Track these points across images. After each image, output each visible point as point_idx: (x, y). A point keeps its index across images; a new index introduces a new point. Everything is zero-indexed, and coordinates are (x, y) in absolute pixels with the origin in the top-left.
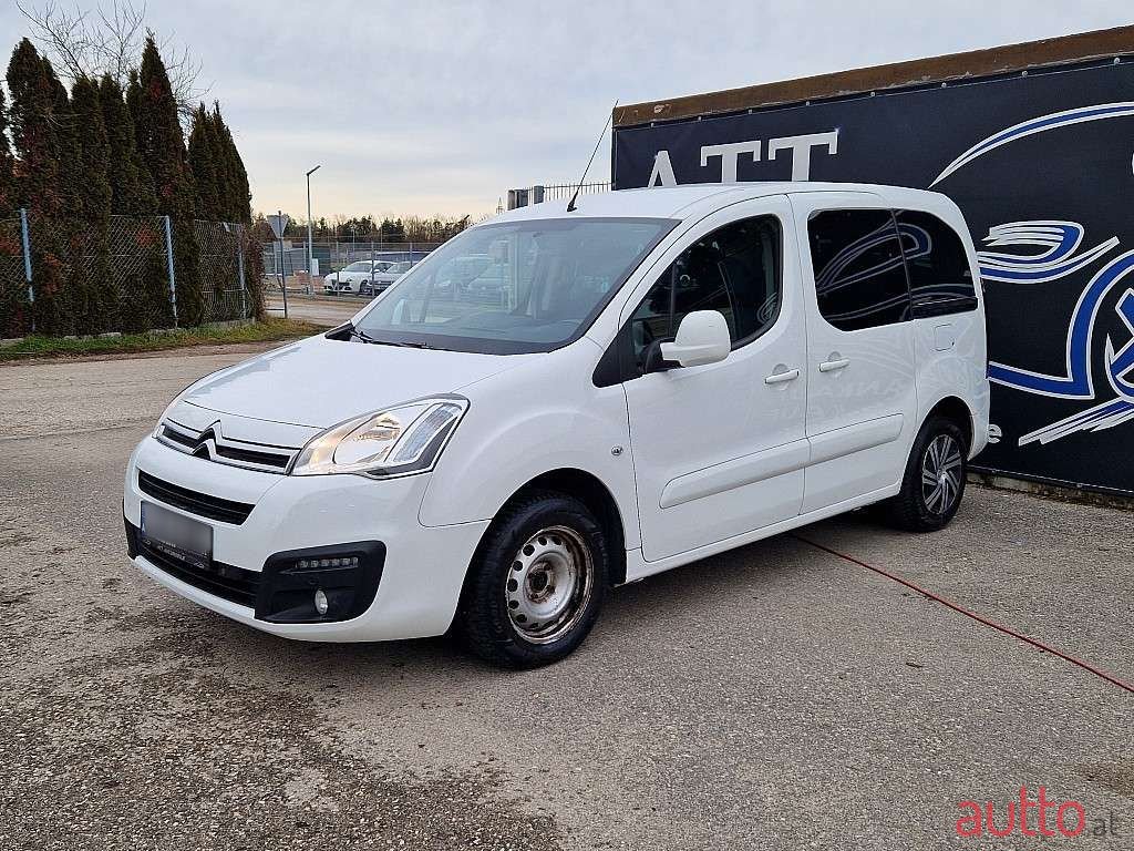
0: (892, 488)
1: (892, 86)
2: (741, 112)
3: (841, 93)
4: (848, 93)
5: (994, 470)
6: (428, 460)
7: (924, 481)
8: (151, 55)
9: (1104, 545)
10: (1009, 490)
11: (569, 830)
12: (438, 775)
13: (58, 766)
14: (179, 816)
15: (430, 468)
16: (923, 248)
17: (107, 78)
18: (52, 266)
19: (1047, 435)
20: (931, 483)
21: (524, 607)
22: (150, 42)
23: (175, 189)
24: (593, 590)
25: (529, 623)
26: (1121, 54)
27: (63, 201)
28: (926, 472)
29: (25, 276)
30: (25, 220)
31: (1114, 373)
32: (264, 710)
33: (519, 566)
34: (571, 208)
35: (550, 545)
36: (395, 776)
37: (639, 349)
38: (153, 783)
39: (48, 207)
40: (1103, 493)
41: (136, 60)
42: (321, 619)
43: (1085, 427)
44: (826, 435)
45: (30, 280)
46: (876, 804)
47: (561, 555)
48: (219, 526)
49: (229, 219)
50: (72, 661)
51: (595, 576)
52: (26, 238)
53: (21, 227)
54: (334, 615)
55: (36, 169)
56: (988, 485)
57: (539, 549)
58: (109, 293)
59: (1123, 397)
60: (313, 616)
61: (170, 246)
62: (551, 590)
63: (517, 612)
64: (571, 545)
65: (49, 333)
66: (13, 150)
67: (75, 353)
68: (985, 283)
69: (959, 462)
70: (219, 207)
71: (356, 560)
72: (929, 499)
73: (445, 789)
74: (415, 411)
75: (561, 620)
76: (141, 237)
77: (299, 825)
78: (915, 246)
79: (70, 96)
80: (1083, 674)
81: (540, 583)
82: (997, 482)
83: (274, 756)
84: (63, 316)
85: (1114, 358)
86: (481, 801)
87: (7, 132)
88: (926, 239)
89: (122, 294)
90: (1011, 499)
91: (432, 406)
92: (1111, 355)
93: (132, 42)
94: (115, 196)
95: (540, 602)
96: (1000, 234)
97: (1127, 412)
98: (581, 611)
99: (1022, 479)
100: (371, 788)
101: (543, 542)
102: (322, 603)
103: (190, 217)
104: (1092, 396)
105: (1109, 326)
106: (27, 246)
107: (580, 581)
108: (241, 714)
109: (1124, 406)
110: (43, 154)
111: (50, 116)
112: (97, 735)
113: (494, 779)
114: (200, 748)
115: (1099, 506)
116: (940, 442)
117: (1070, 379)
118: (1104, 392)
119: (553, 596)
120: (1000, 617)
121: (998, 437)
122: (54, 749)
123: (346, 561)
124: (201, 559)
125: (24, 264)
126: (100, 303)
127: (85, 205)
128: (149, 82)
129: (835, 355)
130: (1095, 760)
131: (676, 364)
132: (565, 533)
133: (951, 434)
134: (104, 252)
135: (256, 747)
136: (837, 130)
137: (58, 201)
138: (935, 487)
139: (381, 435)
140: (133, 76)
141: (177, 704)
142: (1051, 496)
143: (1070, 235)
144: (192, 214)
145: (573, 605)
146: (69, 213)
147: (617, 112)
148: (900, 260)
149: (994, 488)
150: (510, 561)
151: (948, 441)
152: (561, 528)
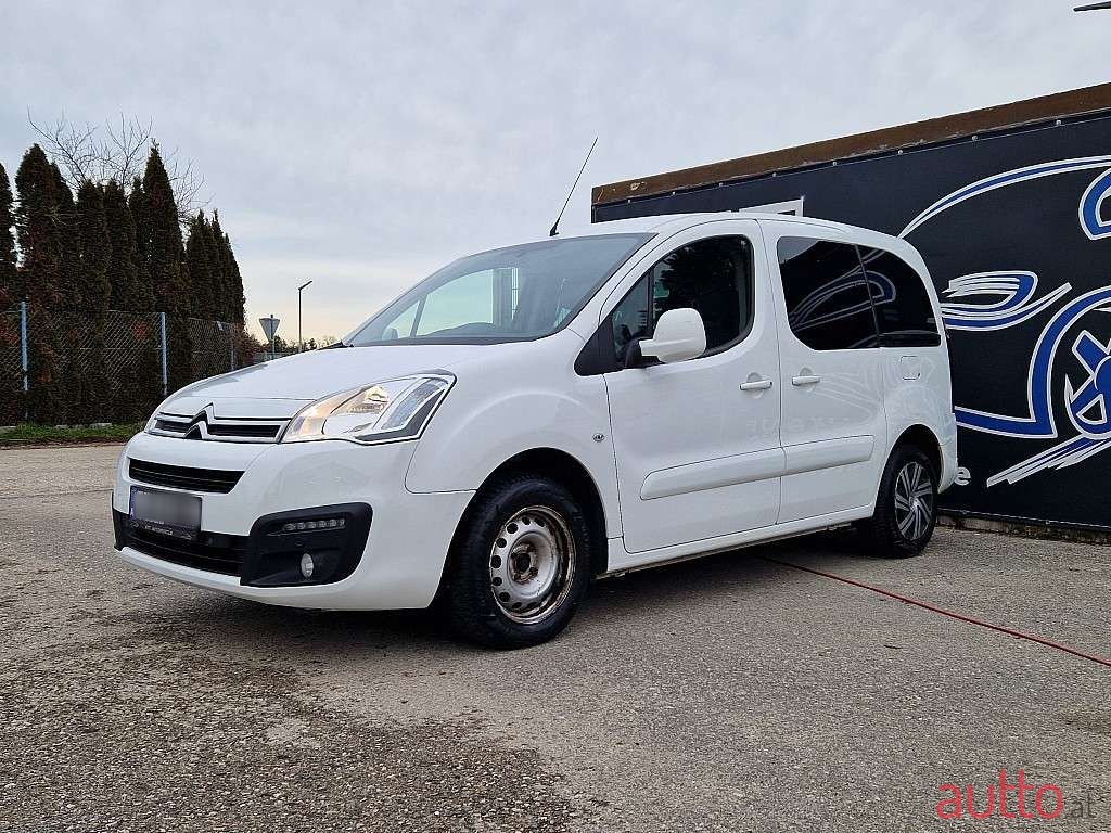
0: (866, 509)
1: (853, 155)
2: (713, 185)
3: (805, 164)
4: (812, 163)
5: (965, 512)
6: (415, 427)
7: (897, 505)
8: (155, 164)
9: (1075, 567)
10: (980, 531)
11: (552, 759)
12: (420, 722)
13: (37, 717)
14: (158, 752)
15: (417, 436)
16: (888, 295)
17: (113, 183)
18: (49, 358)
19: (1014, 474)
20: (904, 508)
21: (507, 585)
22: (155, 152)
23: (173, 287)
24: (575, 575)
25: (513, 601)
26: (1061, 116)
27: (63, 295)
28: (898, 497)
29: (21, 366)
30: (24, 313)
31: (1074, 413)
32: (247, 678)
33: (503, 543)
34: (553, 233)
35: (533, 526)
36: (377, 722)
37: (619, 348)
38: (132, 730)
39: (47, 299)
40: (1071, 529)
41: (141, 170)
42: (306, 581)
43: (1050, 465)
44: (800, 447)
45: (25, 370)
46: (858, 740)
47: (545, 536)
48: (209, 498)
49: (223, 319)
50: (53, 646)
51: (577, 563)
52: (24, 330)
53: (21, 320)
54: (319, 577)
55: (38, 265)
56: (960, 526)
57: (522, 528)
58: (103, 385)
59: (1085, 434)
60: (298, 580)
61: (164, 342)
62: (534, 573)
63: (501, 589)
64: (554, 529)
65: (40, 422)
66: (17, 247)
67: (65, 441)
68: (948, 332)
69: (929, 491)
70: (214, 307)
71: (343, 522)
72: (903, 523)
73: (429, 731)
74: (403, 385)
75: (544, 604)
76: (138, 332)
77: (280, 757)
78: (880, 293)
79: (75, 199)
80: (1057, 653)
81: (523, 564)
82: (968, 523)
83: (254, 711)
84: (56, 405)
85: (1074, 397)
86: (463, 739)
87: (13, 230)
88: (890, 288)
89: (116, 384)
90: (983, 536)
91: (420, 381)
92: (1070, 395)
93: (137, 156)
94: (113, 293)
95: (523, 583)
96: (959, 286)
97: (1090, 448)
98: (564, 595)
99: (992, 519)
100: (353, 731)
101: (527, 523)
102: (308, 565)
103: (185, 315)
104: (1055, 435)
105: (1068, 368)
106: (24, 337)
107: (562, 567)
108: (222, 681)
109: (1085, 443)
110: (45, 250)
111: (55, 215)
112: (78, 697)
113: (477, 724)
114: (181, 705)
115: (1068, 541)
116: (911, 470)
117: (1033, 419)
118: (1066, 430)
119: (535, 580)
120: (976, 614)
121: (968, 480)
122: (32, 707)
123: (333, 523)
124: (189, 531)
125: (20, 354)
126: (93, 393)
127: (84, 300)
128: (151, 188)
129: (806, 371)
130: (1072, 711)
131: (653, 361)
132: (548, 515)
133: (921, 462)
134: (99, 344)
135: (238, 704)
136: (802, 198)
137: (58, 295)
138: (908, 513)
139: (370, 408)
140: (137, 182)
141: (159, 675)
142: (1021, 534)
143: (1025, 283)
144: (188, 312)
145: (555, 588)
146: (69, 308)
147: (596, 191)
148: (868, 304)
149: (966, 529)
150: (493, 536)
151: (918, 468)
152: (545, 509)
